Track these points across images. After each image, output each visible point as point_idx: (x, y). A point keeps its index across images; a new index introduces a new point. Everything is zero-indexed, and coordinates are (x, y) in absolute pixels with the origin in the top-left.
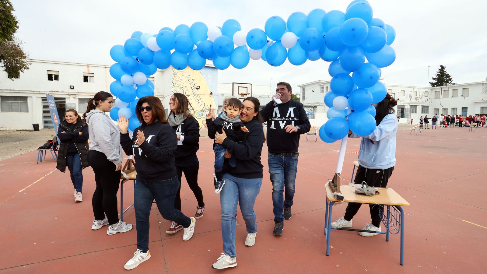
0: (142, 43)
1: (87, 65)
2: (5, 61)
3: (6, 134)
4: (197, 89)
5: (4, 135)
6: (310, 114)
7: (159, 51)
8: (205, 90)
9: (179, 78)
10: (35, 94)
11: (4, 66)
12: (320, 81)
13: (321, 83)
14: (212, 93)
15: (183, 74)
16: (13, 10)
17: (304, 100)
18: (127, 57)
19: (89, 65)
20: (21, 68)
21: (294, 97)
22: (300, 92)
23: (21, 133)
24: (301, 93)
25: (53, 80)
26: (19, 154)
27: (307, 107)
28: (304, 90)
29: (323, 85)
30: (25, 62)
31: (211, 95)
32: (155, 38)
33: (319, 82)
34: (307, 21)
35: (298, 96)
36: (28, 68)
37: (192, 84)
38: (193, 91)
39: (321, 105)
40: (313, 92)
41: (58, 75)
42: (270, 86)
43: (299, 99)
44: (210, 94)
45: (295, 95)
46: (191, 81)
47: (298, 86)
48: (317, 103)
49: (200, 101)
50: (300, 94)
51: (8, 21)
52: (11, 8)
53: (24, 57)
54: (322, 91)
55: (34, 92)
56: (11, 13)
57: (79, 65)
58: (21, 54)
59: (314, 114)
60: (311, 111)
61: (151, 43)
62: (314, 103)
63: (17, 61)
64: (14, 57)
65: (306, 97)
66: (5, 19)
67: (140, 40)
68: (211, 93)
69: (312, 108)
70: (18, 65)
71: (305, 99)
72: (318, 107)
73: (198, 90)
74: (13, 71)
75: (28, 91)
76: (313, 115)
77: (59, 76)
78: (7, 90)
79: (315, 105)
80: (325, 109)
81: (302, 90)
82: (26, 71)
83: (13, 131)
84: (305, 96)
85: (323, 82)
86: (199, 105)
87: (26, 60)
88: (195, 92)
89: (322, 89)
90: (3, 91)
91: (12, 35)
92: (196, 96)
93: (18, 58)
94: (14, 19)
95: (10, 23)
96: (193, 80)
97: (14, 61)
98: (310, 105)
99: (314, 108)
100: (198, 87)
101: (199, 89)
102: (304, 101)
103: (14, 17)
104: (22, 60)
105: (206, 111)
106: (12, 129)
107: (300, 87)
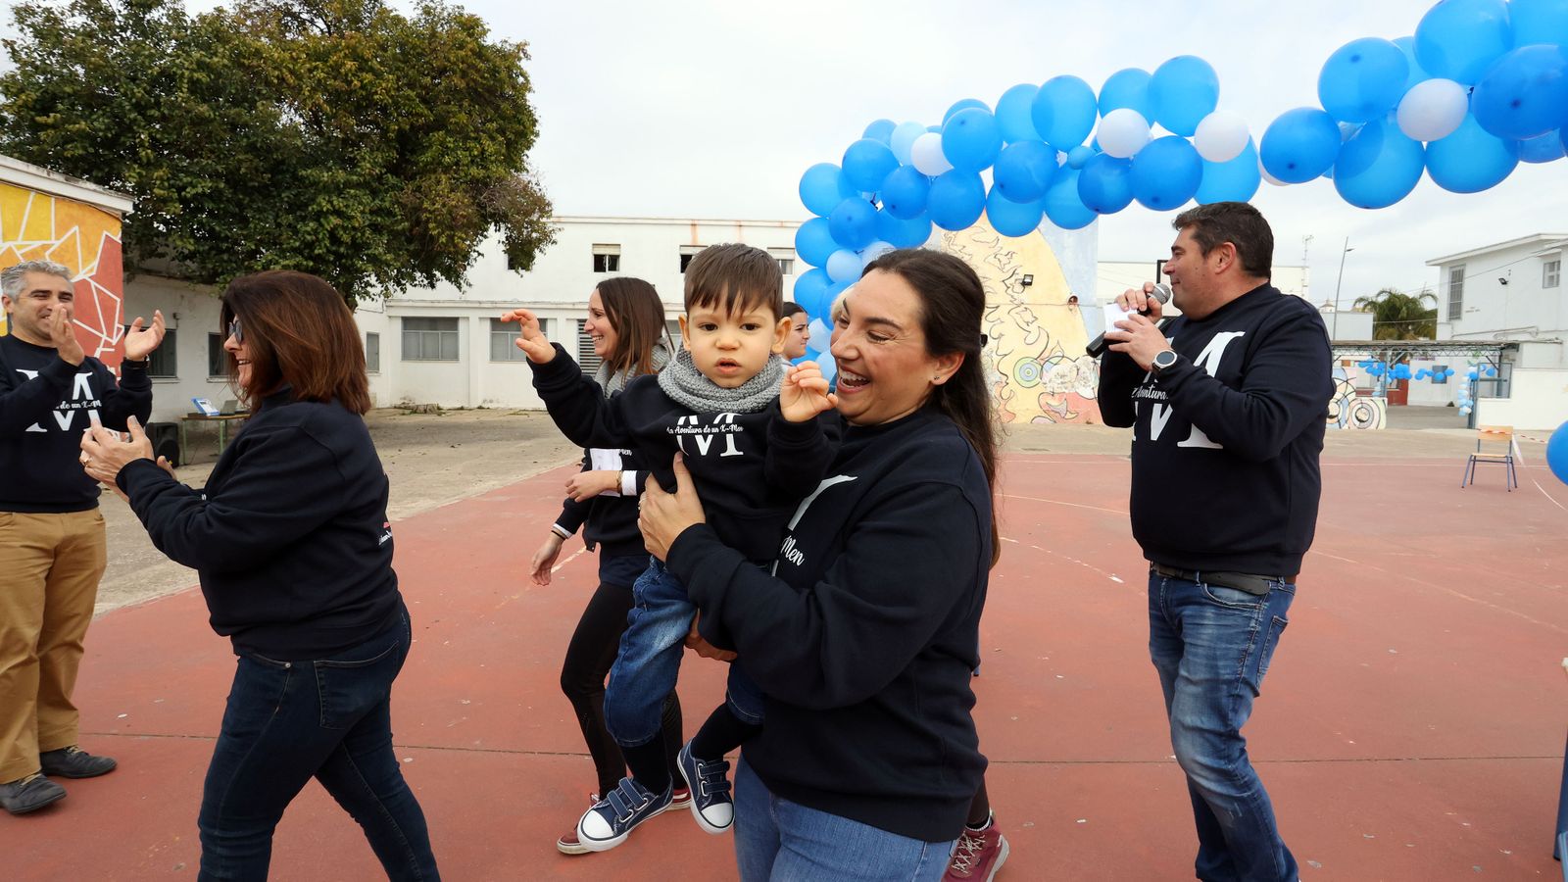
0: (894, 153)
1: (690, 222)
2: (507, 227)
3: (501, 418)
4: (1024, 284)
5: (495, 421)
6: (1483, 375)
7: (947, 175)
8: (1051, 287)
9: (964, 250)
10: (565, 312)
11: (504, 240)
12: (1544, 237)
13: (1547, 246)
14: (1075, 298)
15: (976, 237)
16: (530, 90)
17: (1459, 318)
18: (847, 200)
19: (696, 222)
20: (539, 241)
21: (1408, 309)
22: (1441, 285)
23: (531, 417)
24: (1443, 293)
25: (605, 271)
26: (532, 473)
27: (1469, 349)
28: (1457, 279)
29: (1559, 253)
30: (549, 225)
31: (1072, 307)
32: (937, 138)
33: (1535, 243)
34: (1508, 22)
35: (1428, 305)
36: (554, 242)
37: (1007, 267)
38: (1009, 291)
39: (1540, 337)
40: (1505, 283)
41: (618, 256)
42: (1303, 268)
43: (1434, 313)
44: (1070, 301)
45: (1414, 301)
46: (1004, 260)
47: (1431, 263)
48: (1523, 331)
49: (1033, 327)
50: (1436, 292)
51: (519, 122)
52: (526, 87)
53: (547, 212)
54: (1552, 277)
55: (561, 306)
56: (526, 100)
57: (671, 223)
58: (541, 205)
59: (1505, 376)
60: (1489, 367)
61: (925, 151)
62: (1505, 332)
63: (531, 223)
64: (528, 214)
65: (1466, 306)
66: (515, 117)
67: (889, 145)
68: (1074, 300)
69: (1498, 353)
70: (534, 235)
71: (1464, 315)
72: (1525, 349)
73: (1027, 288)
74: (522, 250)
75: (549, 303)
76: (1499, 381)
77: (621, 258)
78: (505, 302)
79: (1511, 339)
80: (1562, 358)
81: (1447, 278)
82: (549, 248)
83: (512, 412)
84: (1460, 304)
85: (1559, 241)
86: (1031, 339)
87: (551, 220)
88: (1016, 295)
89: (1552, 269)
90: (498, 305)
91: (525, 157)
92: (1018, 310)
93: (535, 217)
94: (530, 114)
95: (522, 127)
96: (1009, 256)
97: (526, 225)
98: (1489, 338)
99: (1505, 352)
100: (1028, 280)
101: (1030, 284)
102: (1456, 323)
103: (531, 109)
104: (544, 220)
105: (1054, 361)
106: (510, 407)
107: (1438, 268)
